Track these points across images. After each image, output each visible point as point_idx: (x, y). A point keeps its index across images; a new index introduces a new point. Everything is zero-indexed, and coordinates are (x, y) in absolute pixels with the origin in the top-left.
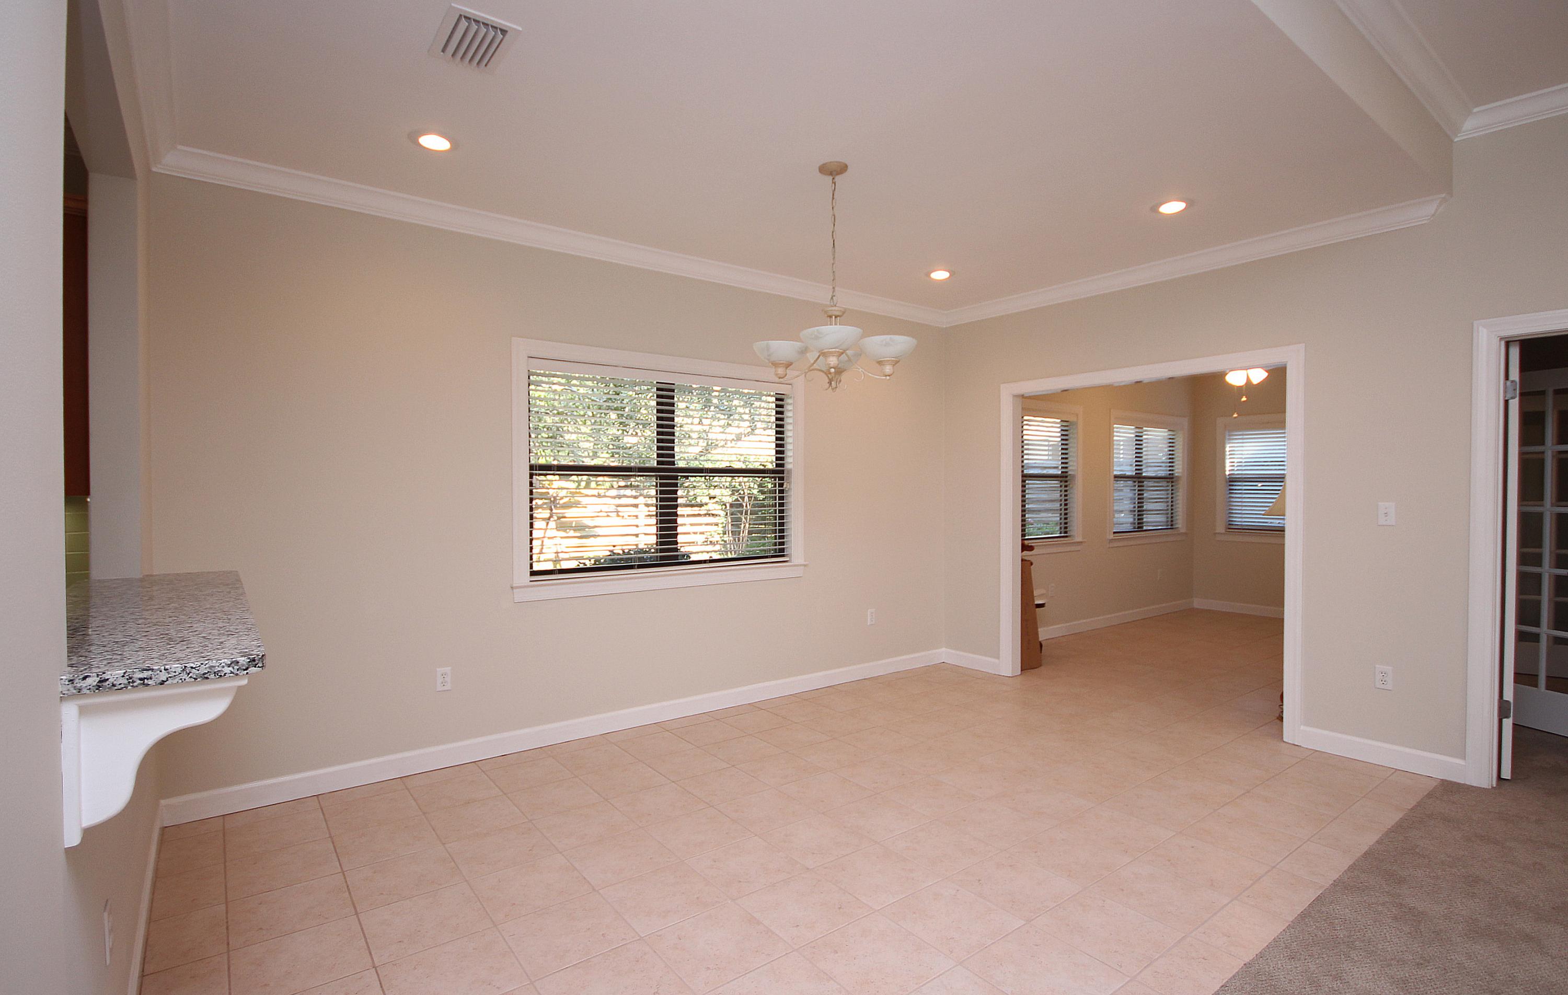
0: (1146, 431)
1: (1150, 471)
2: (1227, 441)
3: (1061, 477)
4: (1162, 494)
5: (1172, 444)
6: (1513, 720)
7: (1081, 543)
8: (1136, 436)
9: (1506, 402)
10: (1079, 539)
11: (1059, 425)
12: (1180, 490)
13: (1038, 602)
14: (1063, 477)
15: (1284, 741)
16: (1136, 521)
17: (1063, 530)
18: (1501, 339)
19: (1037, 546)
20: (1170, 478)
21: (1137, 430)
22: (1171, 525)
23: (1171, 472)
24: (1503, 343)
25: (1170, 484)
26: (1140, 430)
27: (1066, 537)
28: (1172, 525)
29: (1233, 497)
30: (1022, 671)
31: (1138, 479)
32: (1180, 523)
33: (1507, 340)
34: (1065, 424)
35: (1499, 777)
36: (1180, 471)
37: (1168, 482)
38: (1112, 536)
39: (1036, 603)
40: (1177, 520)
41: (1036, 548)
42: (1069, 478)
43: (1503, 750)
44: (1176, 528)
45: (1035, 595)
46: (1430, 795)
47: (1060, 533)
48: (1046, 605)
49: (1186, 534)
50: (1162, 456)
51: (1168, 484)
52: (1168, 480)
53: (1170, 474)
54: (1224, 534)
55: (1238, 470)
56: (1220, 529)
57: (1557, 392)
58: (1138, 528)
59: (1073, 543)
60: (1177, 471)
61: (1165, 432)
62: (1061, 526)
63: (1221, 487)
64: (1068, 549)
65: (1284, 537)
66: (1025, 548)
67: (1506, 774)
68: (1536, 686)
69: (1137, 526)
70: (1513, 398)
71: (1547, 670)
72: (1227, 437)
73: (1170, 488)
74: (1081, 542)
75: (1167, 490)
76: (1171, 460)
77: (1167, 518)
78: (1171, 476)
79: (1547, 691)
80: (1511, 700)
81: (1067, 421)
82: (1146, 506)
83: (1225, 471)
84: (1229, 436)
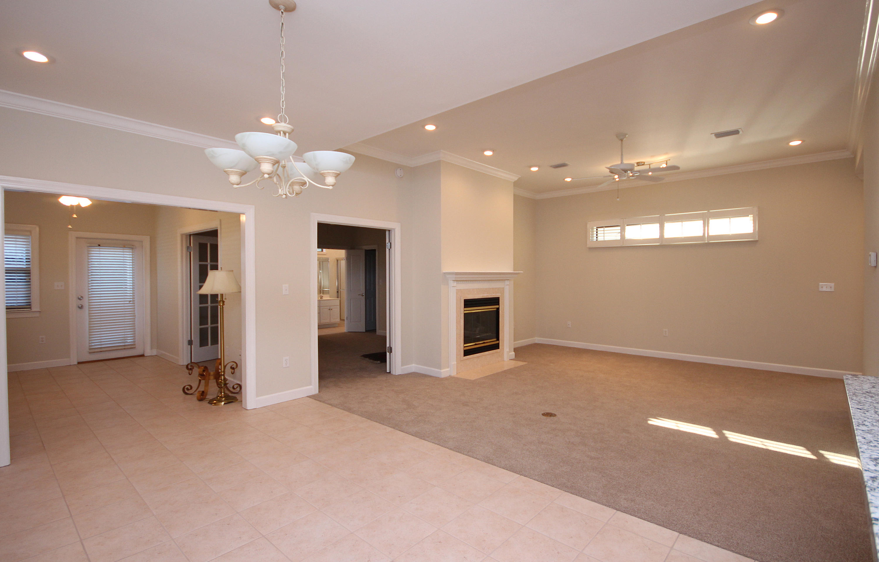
18: (317, 222)
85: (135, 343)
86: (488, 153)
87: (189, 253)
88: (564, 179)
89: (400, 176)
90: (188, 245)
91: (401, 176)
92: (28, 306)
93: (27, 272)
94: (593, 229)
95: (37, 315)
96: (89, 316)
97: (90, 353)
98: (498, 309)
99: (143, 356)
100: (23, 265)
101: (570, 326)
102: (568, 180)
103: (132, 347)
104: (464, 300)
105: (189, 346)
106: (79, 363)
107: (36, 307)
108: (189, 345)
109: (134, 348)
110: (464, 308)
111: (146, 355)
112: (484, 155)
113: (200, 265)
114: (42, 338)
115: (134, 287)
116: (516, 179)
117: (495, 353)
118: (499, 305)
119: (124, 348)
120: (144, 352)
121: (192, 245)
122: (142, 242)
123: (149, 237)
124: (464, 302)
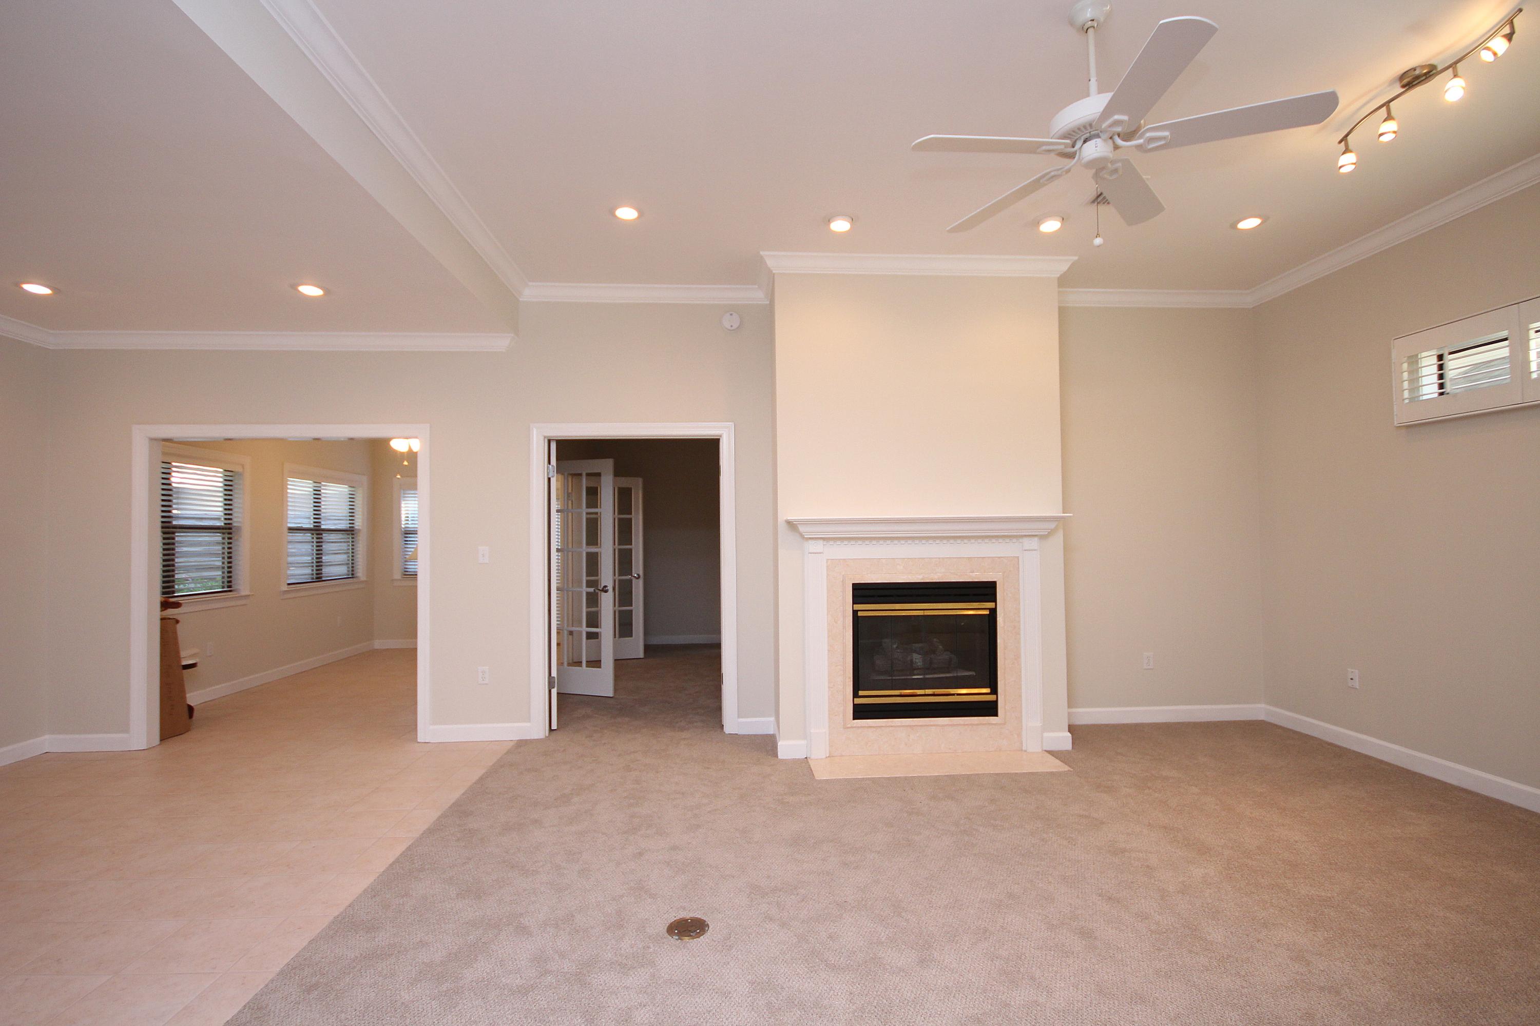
0: (325, 486)
1: (330, 524)
2: (402, 499)
3: (223, 529)
4: (344, 546)
5: (352, 498)
6: (557, 690)
7: (247, 596)
8: (315, 490)
9: (549, 479)
10: (247, 593)
11: (221, 475)
12: (360, 542)
13: (184, 663)
14: (226, 529)
15: (418, 742)
16: (315, 572)
17: (226, 584)
18: (545, 437)
19: (186, 603)
20: (350, 531)
21: (315, 485)
22: (352, 575)
23: (351, 525)
24: (546, 441)
25: (350, 536)
26: (318, 485)
27: (230, 591)
29: (407, 547)
30: (161, 740)
31: (317, 531)
32: (361, 572)
33: (549, 438)
34: (229, 474)
35: (551, 730)
36: (360, 524)
37: (348, 534)
38: (285, 588)
39: (183, 664)
40: (358, 569)
41: (183, 605)
42: (233, 530)
43: (552, 711)
44: (356, 577)
45: (182, 656)
46: (509, 752)
47: (223, 588)
48: (198, 665)
50: (343, 511)
51: (348, 536)
52: (349, 532)
53: (350, 527)
54: (400, 580)
55: (412, 524)
56: (397, 575)
57: (588, 475)
58: (317, 578)
59: (238, 597)
60: (357, 524)
61: (346, 488)
62: (224, 580)
63: (397, 538)
64: (233, 603)
65: (417, 580)
66: (165, 605)
67: (554, 727)
68: (581, 666)
69: (315, 576)
70: (553, 477)
71: (586, 655)
72: (402, 495)
73: (350, 540)
74: (249, 596)
75: (349, 542)
76: (352, 514)
77: (348, 568)
78: (351, 529)
79: (588, 668)
80: (556, 676)
81: (232, 471)
82: (325, 558)
83: (401, 524)
84: (404, 494)
86: (840, 226)
88: (1234, 226)
89: (730, 328)
91: (732, 326)
94: (1414, 360)
98: (993, 612)
101: (1356, 684)
102: (1249, 224)
104: (853, 584)
110: (854, 603)
112: (830, 229)
116: (1064, 267)
117: (977, 725)
118: (995, 601)
124: (854, 589)
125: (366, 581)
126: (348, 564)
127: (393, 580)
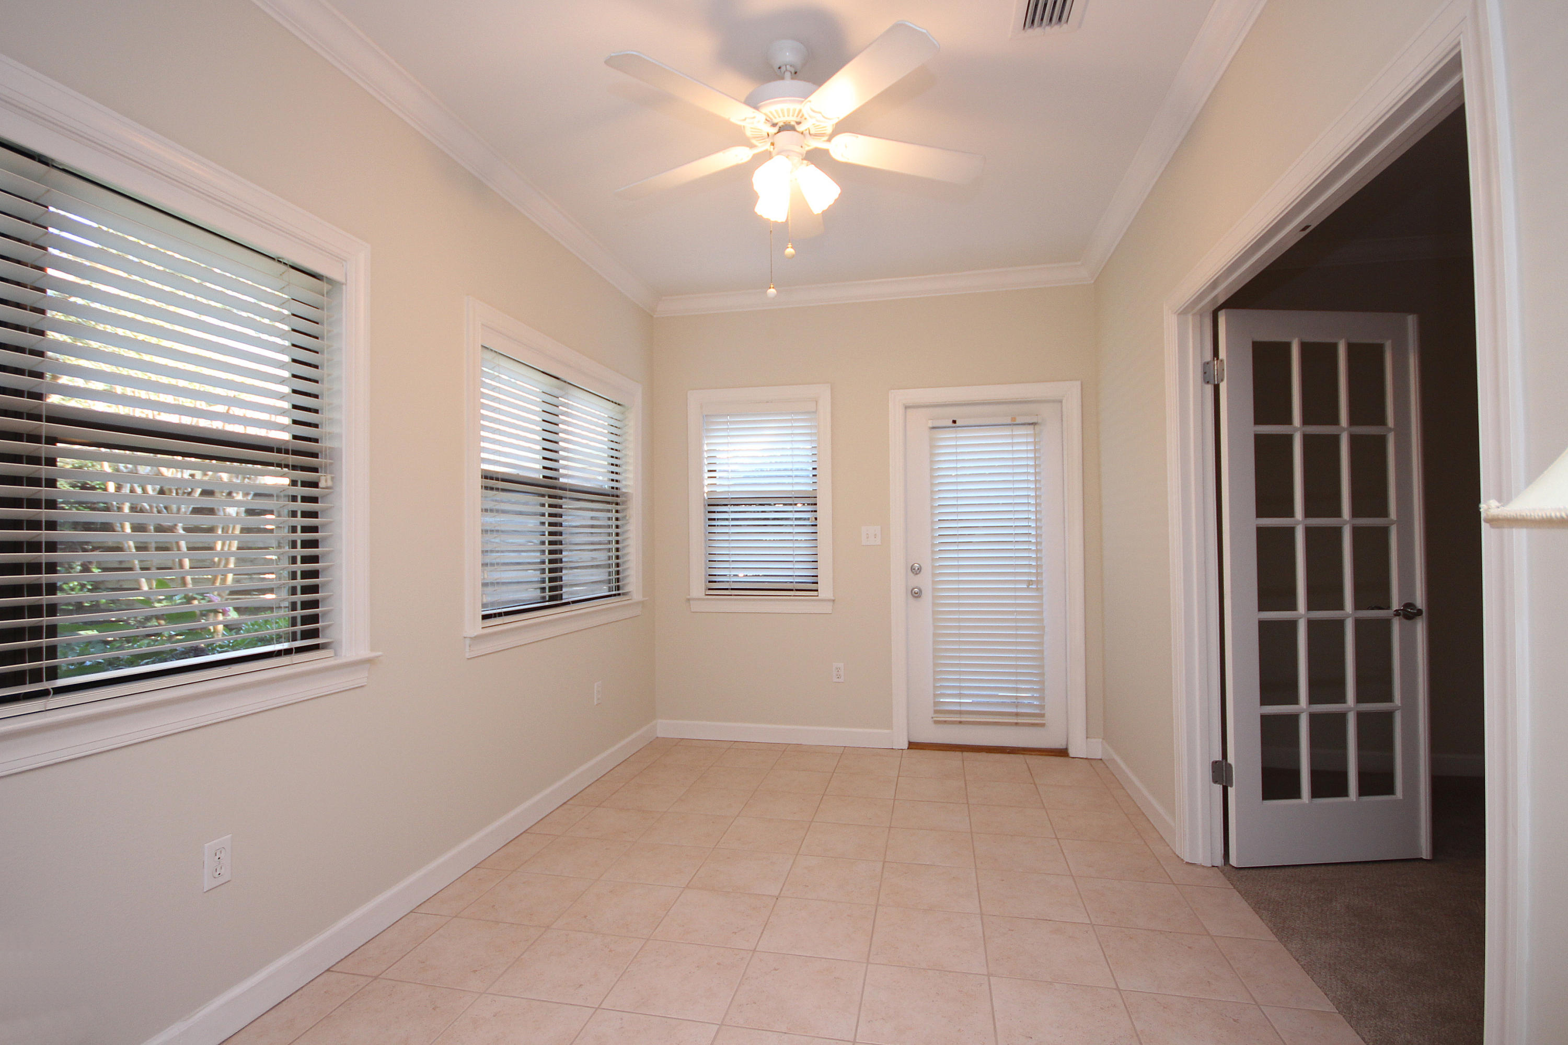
2: (704, 433)
4: (600, 528)
5: (616, 433)
12: (631, 520)
20: (613, 497)
22: (615, 588)
23: (614, 484)
25: (613, 509)
28: (618, 588)
32: (632, 583)
37: (608, 500)
40: (626, 575)
44: (624, 594)
49: (642, 603)
51: (609, 508)
52: (609, 497)
53: (612, 488)
54: (703, 599)
55: (723, 486)
56: (698, 588)
58: (552, 598)
60: (627, 482)
61: (604, 407)
63: (697, 515)
72: (705, 428)
73: (612, 513)
75: (609, 517)
76: (615, 463)
77: (610, 574)
78: (614, 491)
83: (702, 486)
84: (708, 426)
85: (1042, 712)
87: (1209, 389)
90: (1208, 356)
92: (810, 587)
93: (811, 501)
95: (827, 608)
96: (935, 620)
97: (936, 722)
99: (1062, 753)
100: (803, 486)
103: (1037, 721)
105: (1218, 788)
106: (912, 745)
107: (825, 589)
108: (1215, 781)
109: (1043, 725)
111: (1072, 753)
113: (1259, 440)
114: (838, 669)
115: (1038, 540)
119: (1016, 721)
120: (1067, 745)
121: (1222, 354)
122: (1061, 402)
123: (1078, 383)
125: (643, 602)
126: (609, 566)
127: (689, 600)
